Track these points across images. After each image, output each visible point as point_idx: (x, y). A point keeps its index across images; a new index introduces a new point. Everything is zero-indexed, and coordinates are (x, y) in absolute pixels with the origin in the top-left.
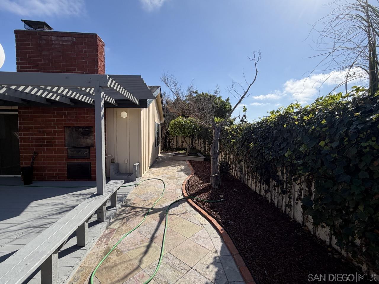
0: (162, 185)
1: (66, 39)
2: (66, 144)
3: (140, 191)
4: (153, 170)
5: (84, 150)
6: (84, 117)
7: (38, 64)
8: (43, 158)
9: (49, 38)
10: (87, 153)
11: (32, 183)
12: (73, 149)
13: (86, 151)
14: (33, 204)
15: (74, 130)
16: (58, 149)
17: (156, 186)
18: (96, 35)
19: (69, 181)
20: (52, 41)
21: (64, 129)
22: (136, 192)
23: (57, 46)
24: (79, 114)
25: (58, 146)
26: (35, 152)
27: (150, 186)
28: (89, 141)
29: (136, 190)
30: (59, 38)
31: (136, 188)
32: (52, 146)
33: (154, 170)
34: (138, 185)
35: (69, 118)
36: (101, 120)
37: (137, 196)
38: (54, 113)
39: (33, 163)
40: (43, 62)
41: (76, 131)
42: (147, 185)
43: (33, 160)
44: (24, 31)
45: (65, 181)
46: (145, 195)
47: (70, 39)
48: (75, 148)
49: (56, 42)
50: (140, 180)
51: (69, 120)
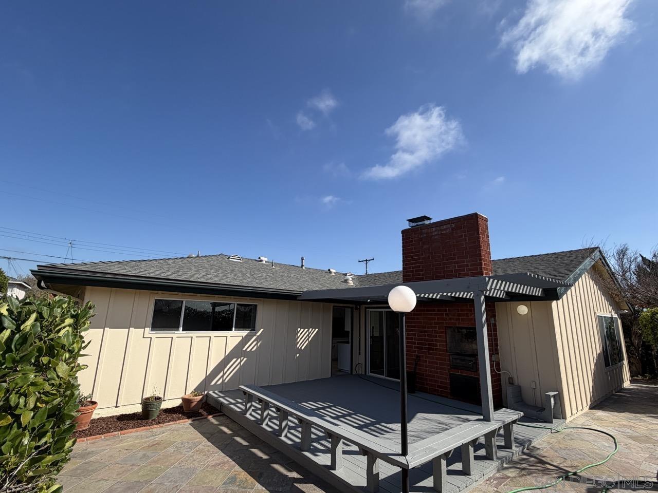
0: (610, 445)
1: (445, 227)
2: (448, 349)
3: (559, 442)
4: (597, 414)
5: (469, 359)
6: (467, 315)
7: (419, 259)
8: (424, 364)
9: (429, 231)
10: (473, 364)
11: (415, 393)
12: (455, 357)
13: (471, 361)
14: (419, 415)
15: (456, 331)
16: (440, 355)
17: (596, 444)
18: (476, 214)
19: (452, 399)
20: (431, 233)
21: (446, 329)
22: (552, 442)
23: (436, 237)
24: (461, 311)
25: (440, 350)
26: (417, 355)
27: (582, 440)
28: (474, 346)
29: (552, 438)
30: (438, 228)
31: (552, 435)
32: (433, 349)
33: (600, 413)
34: (558, 432)
35: (450, 317)
36: (483, 327)
37: (551, 448)
38: (434, 310)
39: (415, 369)
40: (424, 256)
41: (459, 332)
42: (576, 436)
43: (416, 364)
44: (409, 229)
45: (447, 397)
46: (568, 452)
47: (449, 226)
48: (458, 354)
49: (436, 233)
50: (564, 424)
51: (450, 319)
